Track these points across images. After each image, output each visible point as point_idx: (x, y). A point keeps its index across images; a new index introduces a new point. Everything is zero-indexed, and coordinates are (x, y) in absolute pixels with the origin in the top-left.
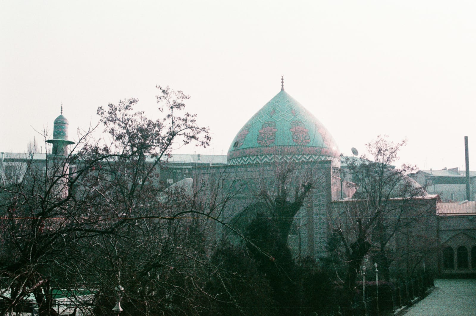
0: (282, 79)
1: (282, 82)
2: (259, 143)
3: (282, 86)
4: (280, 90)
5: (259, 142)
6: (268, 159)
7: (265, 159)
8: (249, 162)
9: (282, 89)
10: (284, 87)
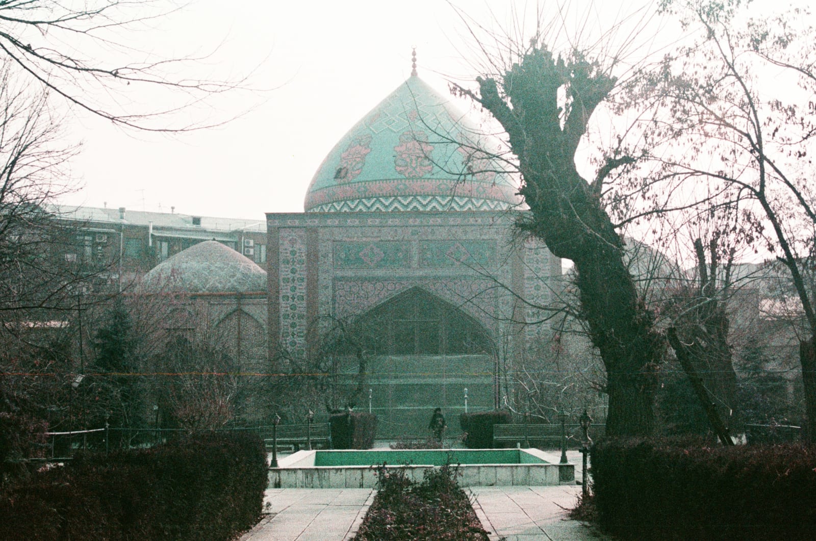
0: (414, 54)
1: (414, 60)
2: (400, 172)
3: (414, 66)
4: (409, 76)
5: (399, 169)
6: (420, 203)
7: (415, 204)
8: (377, 208)
9: (414, 74)
10: (416, 69)
